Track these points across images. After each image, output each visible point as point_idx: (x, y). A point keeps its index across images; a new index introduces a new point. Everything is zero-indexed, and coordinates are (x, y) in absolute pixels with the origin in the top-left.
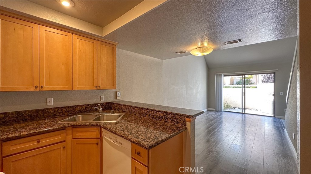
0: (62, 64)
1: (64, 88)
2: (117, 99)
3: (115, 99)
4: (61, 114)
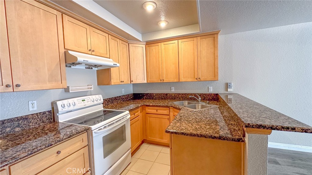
0: (173, 64)
1: (174, 80)
2: (227, 91)
3: (225, 91)
4: (178, 98)
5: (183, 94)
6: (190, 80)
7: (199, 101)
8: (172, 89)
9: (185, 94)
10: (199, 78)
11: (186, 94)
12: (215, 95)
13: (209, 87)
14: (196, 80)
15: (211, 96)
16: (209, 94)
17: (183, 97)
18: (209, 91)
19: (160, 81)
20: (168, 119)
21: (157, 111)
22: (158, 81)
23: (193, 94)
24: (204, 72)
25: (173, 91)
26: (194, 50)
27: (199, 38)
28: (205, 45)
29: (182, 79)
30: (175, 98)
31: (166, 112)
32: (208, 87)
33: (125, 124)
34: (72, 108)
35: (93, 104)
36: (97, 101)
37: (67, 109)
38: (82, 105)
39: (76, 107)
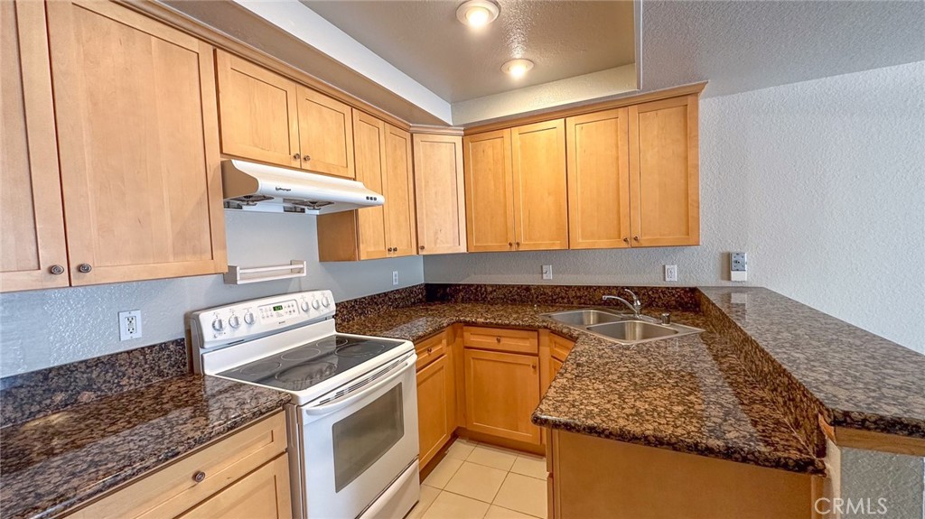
2: (729, 279)
3: (722, 279)
5: (579, 288)
6: (603, 243)
7: (634, 313)
8: (544, 271)
9: (587, 287)
10: (636, 239)
11: (591, 287)
12: (686, 292)
13: (667, 267)
14: (624, 245)
15: (673, 295)
16: (668, 288)
17: (580, 297)
18: (667, 279)
19: (507, 248)
20: (534, 367)
21: (499, 341)
22: (501, 246)
23: (614, 287)
24: (651, 219)
25: (549, 277)
26: (617, 147)
27: (633, 110)
28: (654, 132)
29: (580, 242)
30: (554, 301)
31: (526, 343)
32: (664, 266)
33: (401, 383)
34: (243, 331)
35: (304, 317)
36: (317, 308)
37: (228, 334)
38: (273, 321)
39: (255, 330)
